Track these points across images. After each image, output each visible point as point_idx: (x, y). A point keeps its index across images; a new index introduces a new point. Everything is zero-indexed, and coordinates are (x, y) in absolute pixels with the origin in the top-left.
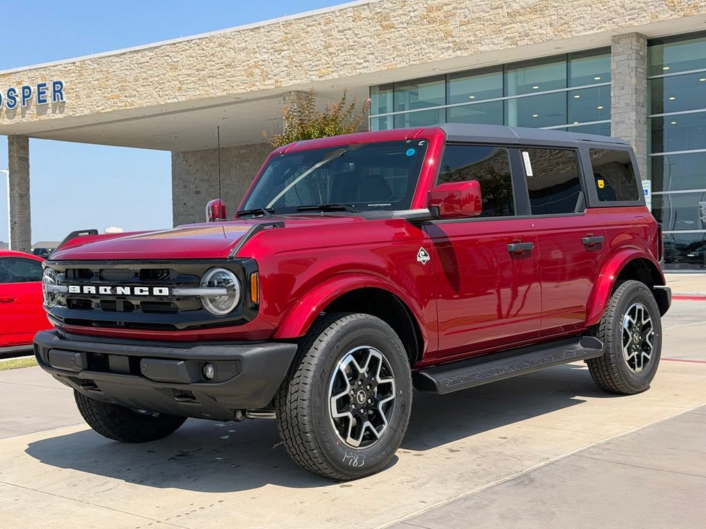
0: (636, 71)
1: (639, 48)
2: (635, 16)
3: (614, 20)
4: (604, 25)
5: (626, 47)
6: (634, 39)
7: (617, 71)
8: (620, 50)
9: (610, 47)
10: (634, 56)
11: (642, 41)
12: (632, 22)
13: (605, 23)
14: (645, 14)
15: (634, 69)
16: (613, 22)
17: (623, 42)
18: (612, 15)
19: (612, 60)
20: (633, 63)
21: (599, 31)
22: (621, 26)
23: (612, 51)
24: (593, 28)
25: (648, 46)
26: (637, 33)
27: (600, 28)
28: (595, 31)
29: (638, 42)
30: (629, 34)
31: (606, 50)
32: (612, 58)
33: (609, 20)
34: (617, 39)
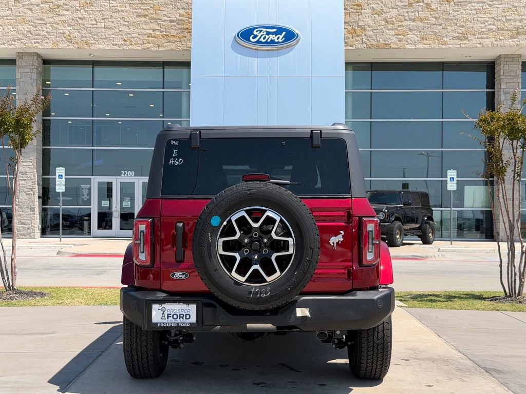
0: (37, 82)
1: (38, 65)
2: (39, 41)
3: (22, 41)
4: (13, 43)
5: (28, 62)
6: (35, 58)
7: (21, 80)
8: (24, 64)
9: (16, 60)
10: (35, 71)
11: (40, 60)
12: (37, 45)
13: (15, 41)
14: (47, 41)
15: (35, 81)
16: (22, 42)
17: (26, 58)
18: (21, 36)
19: (17, 71)
20: (35, 76)
21: (10, 47)
22: (28, 47)
23: (17, 64)
24: (4, 44)
25: (43, 64)
26: (37, 54)
27: (10, 45)
28: (6, 46)
29: (38, 60)
30: (31, 53)
31: (12, 62)
32: (17, 69)
33: (18, 40)
34: (21, 55)
